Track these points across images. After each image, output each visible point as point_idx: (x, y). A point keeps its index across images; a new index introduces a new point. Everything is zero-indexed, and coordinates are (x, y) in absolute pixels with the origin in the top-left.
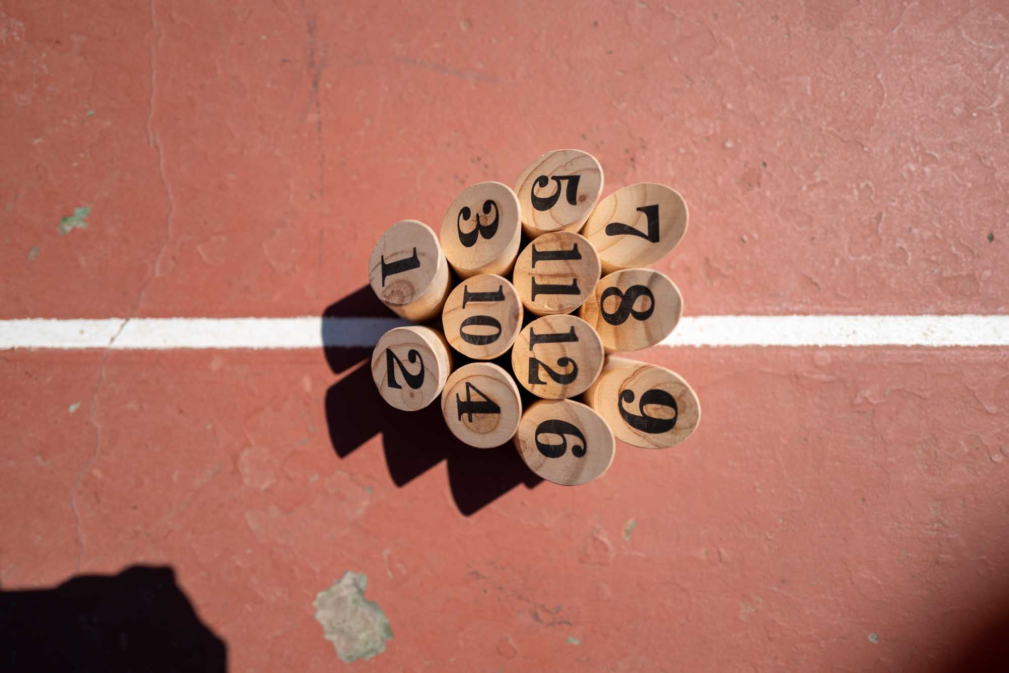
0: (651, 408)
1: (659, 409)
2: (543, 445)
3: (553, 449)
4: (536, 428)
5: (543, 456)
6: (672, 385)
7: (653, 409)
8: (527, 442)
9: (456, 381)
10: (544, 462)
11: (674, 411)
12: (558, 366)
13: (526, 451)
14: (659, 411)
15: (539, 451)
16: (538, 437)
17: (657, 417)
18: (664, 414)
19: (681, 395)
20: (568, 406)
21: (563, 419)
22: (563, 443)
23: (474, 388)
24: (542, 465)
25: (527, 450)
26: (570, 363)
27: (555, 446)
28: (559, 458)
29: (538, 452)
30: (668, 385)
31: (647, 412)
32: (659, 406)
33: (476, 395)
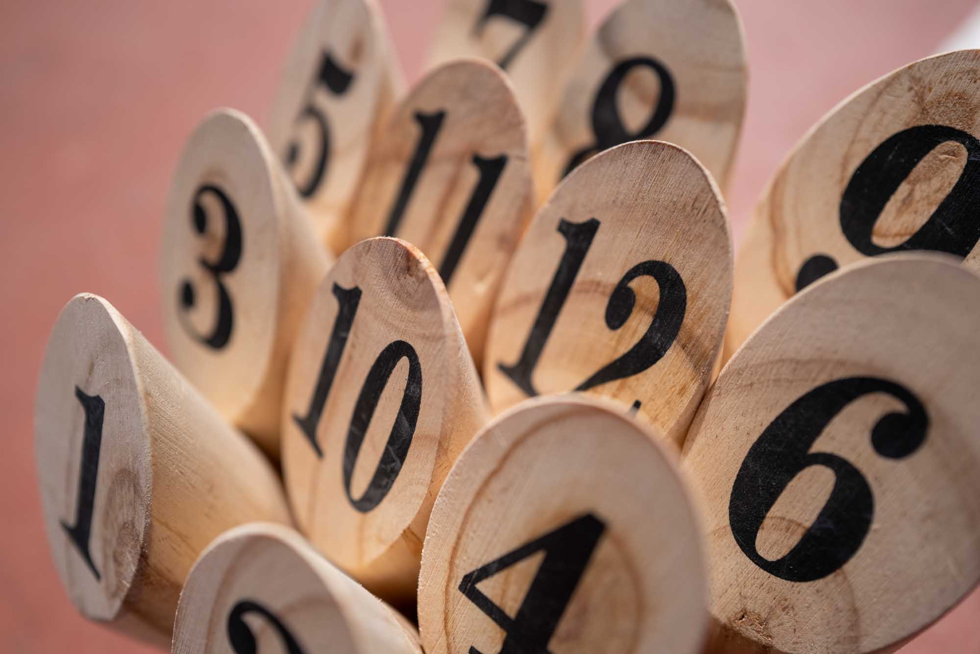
0: (890, 219)
1: (911, 194)
2: (795, 553)
3: (830, 525)
4: (730, 539)
5: (828, 584)
6: (874, 116)
7: (900, 212)
8: (750, 606)
9: (440, 626)
10: (852, 592)
11: (951, 144)
12: (619, 331)
13: (774, 631)
14: (917, 195)
15: (804, 585)
16: (761, 553)
17: (933, 209)
18: (936, 183)
19: (920, 99)
20: (739, 372)
21: (767, 418)
22: (837, 473)
23: (485, 572)
24: (855, 611)
25: (772, 624)
26: (633, 284)
27: (827, 512)
28: (875, 526)
29: (806, 589)
30: (865, 132)
31: (896, 235)
32: (903, 189)
33: (506, 581)
